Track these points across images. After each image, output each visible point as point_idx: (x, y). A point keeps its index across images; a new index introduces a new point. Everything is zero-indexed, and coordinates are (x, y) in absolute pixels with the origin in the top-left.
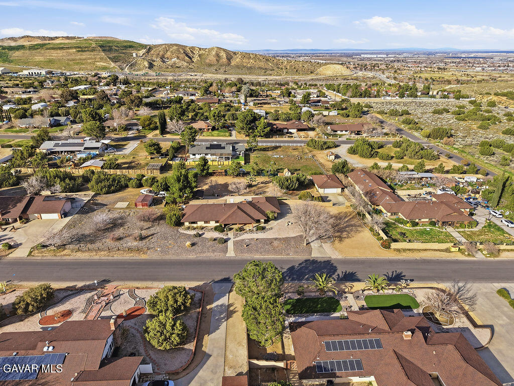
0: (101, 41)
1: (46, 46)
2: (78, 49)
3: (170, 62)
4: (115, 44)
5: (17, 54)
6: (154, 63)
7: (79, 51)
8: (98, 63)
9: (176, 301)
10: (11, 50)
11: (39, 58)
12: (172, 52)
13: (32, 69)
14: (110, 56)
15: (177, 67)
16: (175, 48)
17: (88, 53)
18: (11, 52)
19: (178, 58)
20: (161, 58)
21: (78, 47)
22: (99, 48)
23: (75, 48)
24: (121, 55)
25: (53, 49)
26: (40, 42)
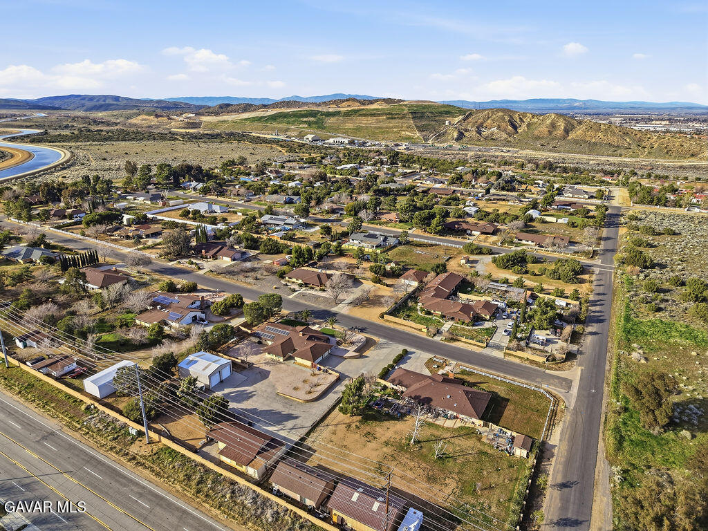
0: (416, 106)
1: (361, 113)
2: (388, 116)
3: (486, 133)
4: (431, 110)
5: (332, 120)
6: (466, 134)
7: (388, 118)
8: (403, 133)
9: (233, 301)
10: (328, 116)
11: (349, 125)
12: (493, 120)
13: (339, 137)
14: (418, 124)
15: (493, 139)
16: (500, 114)
17: (397, 120)
18: (327, 118)
19: (499, 127)
20: (477, 127)
21: (389, 114)
22: (410, 114)
23: (386, 114)
24: (432, 122)
25: (365, 115)
26: (356, 106)
